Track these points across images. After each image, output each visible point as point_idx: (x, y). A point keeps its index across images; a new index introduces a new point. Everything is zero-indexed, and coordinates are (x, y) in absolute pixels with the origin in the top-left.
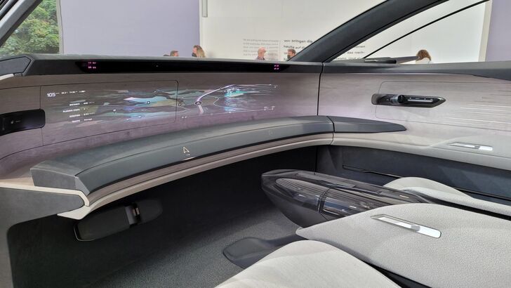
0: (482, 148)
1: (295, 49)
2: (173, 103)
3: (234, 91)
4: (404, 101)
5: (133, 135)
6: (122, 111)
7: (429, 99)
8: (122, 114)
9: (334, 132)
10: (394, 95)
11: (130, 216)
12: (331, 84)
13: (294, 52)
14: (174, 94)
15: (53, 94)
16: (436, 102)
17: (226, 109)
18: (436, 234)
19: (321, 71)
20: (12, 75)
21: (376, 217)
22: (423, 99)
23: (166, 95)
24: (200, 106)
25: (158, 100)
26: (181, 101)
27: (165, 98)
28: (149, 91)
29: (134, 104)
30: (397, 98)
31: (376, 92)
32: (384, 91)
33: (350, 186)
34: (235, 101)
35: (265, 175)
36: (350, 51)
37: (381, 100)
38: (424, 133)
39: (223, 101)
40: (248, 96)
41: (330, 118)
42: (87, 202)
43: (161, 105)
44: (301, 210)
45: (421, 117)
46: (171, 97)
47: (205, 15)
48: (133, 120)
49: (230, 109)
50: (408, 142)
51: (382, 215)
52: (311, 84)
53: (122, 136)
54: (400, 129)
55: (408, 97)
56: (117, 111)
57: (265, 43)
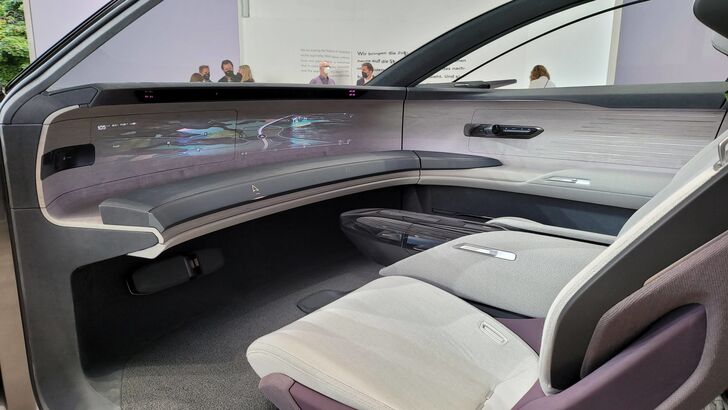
0: (579, 182)
1: (371, 63)
2: (231, 135)
3: (300, 121)
4: (499, 132)
5: (188, 174)
6: (176, 144)
7: (526, 129)
8: (176, 147)
9: (420, 169)
10: (487, 126)
11: (188, 267)
12: (416, 112)
13: (370, 68)
14: (233, 125)
15: (103, 127)
16: (533, 133)
17: (293, 141)
18: (511, 256)
19: (404, 97)
20: (77, 107)
21: (458, 247)
22: (519, 128)
23: (223, 126)
24: (264, 140)
25: (214, 132)
26: (241, 132)
27: (222, 129)
28: (203, 120)
29: (188, 135)
30: (491, 128)
31: (469, 122)
32: (477, 121)
33: (435, 220)
34: (302, 132)
35: (343, 215)
36: (435, 75)
37: (475, 131)
38: (522, 167)
39: (288, 132)
40: (316, 126)
41: (415, 152)
42: (161, 239)
43: (218, 136)
44: (383, 247)
45: (518, 150)
46: (228, 127)
47: (245, 14)
48: (191, 153)
49: (300, 142)
50: (503, 178)
51: (463, 245)
52: (392, 113)
53: (175, 175)
54: (495, 163)
55: (504, 127)
56: (172, 144)
57: (332, 54)
